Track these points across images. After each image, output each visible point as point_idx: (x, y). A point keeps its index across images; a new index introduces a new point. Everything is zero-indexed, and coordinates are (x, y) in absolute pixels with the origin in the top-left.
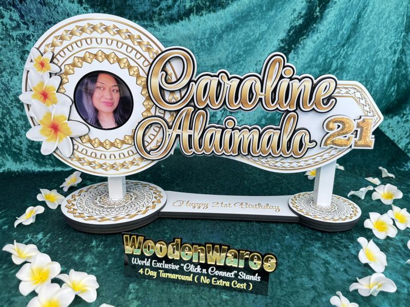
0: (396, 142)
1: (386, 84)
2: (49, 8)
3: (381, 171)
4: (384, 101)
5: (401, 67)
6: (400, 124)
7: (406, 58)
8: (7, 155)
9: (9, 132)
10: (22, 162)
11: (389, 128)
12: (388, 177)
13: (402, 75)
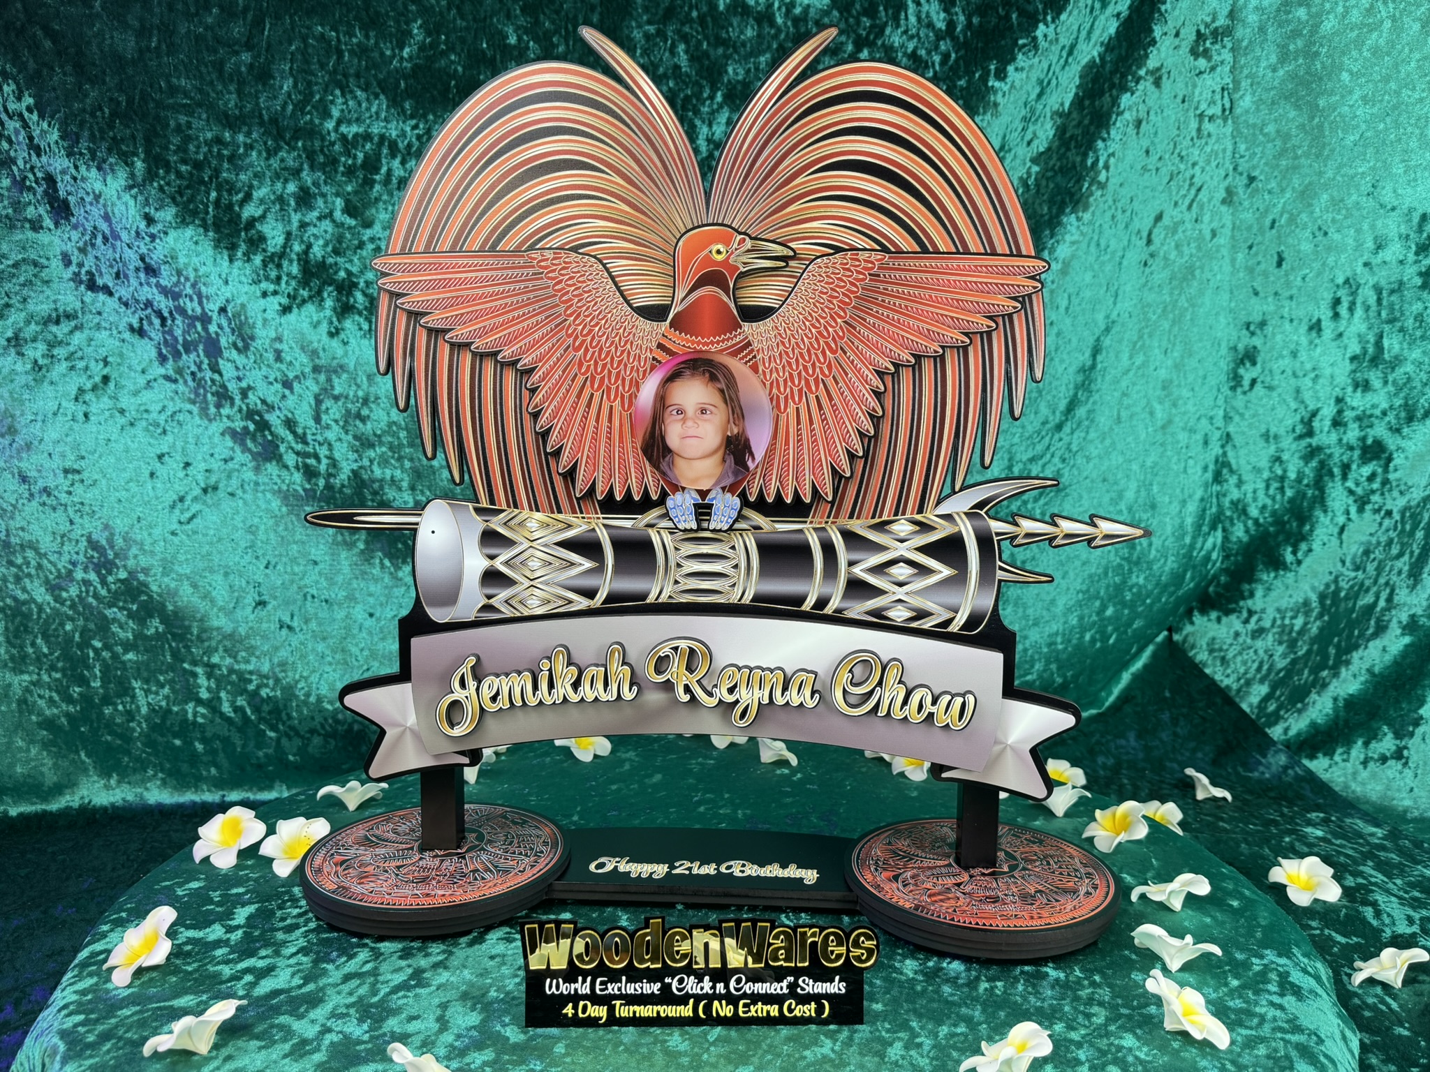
0: (1233, 693)
1: (1190, 529)
2: (243, 340)
3: (1190, 777)
4: (1189, 575)
5: (1226, 481)
6: (1241, 640)
7: (1237, 457)
8: (83, 754)
9: (96, 684)
10: (127, 776)
11: (1211, 651)
12: (1214, 799)
13: (1232, 502)
